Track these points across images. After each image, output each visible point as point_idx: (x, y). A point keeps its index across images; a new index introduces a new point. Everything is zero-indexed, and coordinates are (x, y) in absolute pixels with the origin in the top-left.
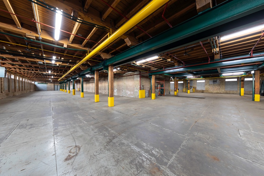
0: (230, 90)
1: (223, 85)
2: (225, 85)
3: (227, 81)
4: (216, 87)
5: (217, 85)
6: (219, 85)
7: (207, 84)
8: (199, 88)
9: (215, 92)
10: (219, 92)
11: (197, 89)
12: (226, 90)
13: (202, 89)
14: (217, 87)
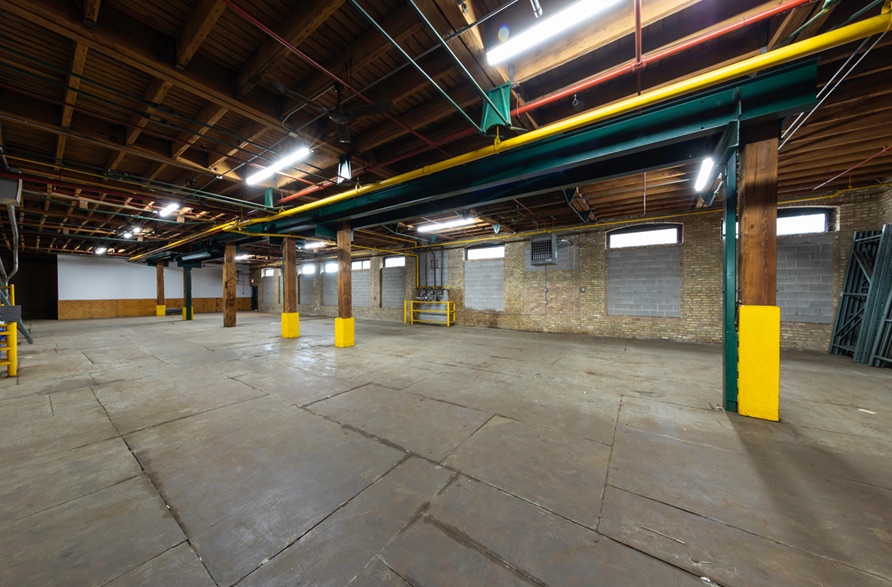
0: (635, 311)
1: (599, 277)
2: (606, 279)
3: (620, 246)
4: (557, 291)
5: (565, 279)
6: (576, 276)
7: (512, 274)
8: (477, 299)
9: (553, 323)
10: (573, 324)
11: (467, 304)
12: (612, 310)
13: (491, 307)
14: (566, 289)
